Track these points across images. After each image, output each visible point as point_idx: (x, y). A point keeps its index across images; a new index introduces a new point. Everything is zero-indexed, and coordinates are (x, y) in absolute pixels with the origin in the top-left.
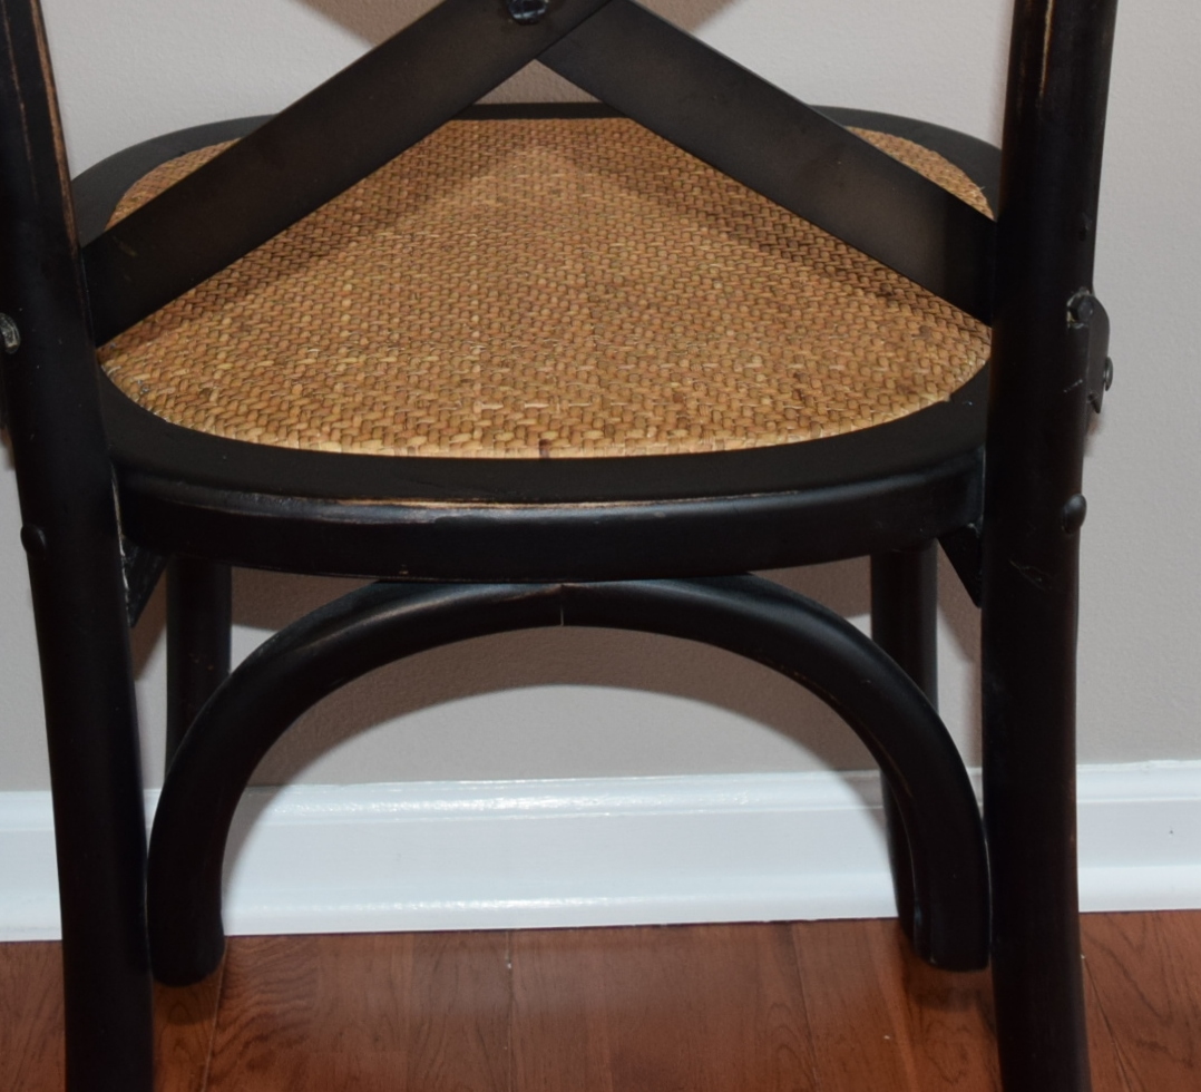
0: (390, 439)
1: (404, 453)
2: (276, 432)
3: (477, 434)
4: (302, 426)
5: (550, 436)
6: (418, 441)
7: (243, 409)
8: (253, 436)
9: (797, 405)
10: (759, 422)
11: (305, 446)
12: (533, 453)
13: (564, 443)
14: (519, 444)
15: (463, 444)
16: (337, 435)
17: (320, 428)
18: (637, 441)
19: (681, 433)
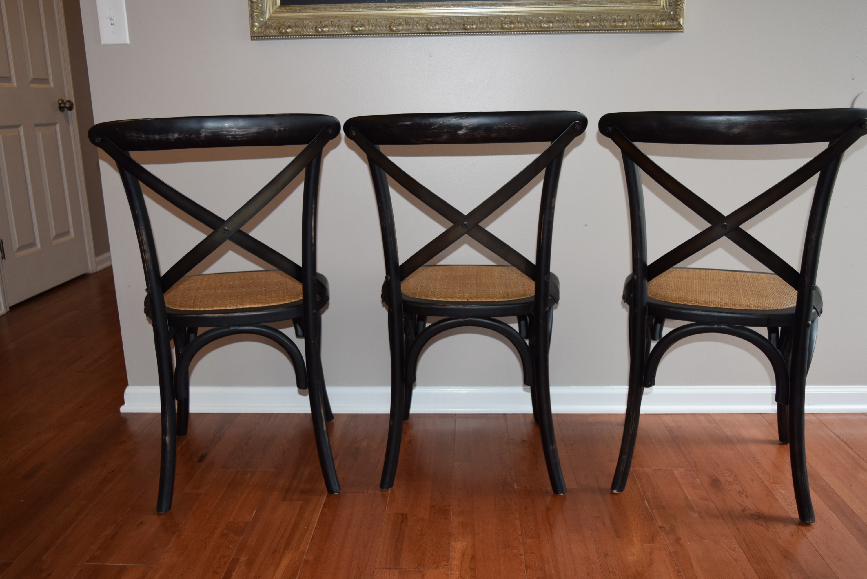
0: (444, 298)
1: (446, 300)
2: (427, 297)
3: (458, 298)
4: (431, 297)
5: (468, 298)
6: (448, 298)
7: (422, 295)
8: (423, 298)
9: (507, 296)
10: (500, 298)
11: (431, 299)
12: (466, 300)
13: (471, 299)
14: (464, 299)
15: (455, 299)
16: (436, 298)
17: (434, 297)
18: (482, 299)
19: (488, 298)
